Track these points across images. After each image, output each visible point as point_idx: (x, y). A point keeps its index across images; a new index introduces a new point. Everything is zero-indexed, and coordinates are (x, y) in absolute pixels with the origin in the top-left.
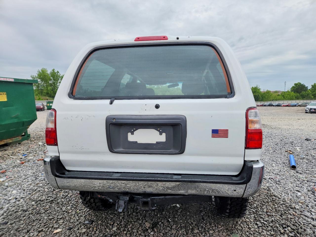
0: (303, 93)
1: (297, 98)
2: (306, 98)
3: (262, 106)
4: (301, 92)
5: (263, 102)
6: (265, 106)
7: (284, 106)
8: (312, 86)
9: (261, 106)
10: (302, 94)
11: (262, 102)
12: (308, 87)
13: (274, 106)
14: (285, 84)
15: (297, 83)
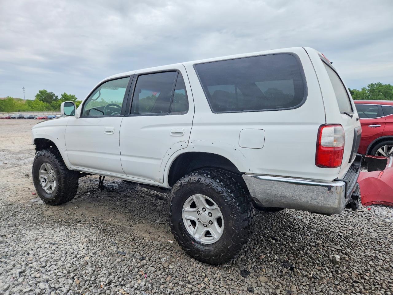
0: (54, 103)
1: (48, 109)
2: (58, 109)
3: (9, 118)
4: (51, 102)
5: (6, 113)
6: (14, 118)
7: (39, 119)
8: (62, 95)
9: (7, 118)
10: (52, 104)
11: (4, 113)
12: (58, 96)
13: (25, 118)
14: (24, 90)
15: (42, 90)
